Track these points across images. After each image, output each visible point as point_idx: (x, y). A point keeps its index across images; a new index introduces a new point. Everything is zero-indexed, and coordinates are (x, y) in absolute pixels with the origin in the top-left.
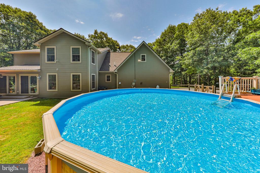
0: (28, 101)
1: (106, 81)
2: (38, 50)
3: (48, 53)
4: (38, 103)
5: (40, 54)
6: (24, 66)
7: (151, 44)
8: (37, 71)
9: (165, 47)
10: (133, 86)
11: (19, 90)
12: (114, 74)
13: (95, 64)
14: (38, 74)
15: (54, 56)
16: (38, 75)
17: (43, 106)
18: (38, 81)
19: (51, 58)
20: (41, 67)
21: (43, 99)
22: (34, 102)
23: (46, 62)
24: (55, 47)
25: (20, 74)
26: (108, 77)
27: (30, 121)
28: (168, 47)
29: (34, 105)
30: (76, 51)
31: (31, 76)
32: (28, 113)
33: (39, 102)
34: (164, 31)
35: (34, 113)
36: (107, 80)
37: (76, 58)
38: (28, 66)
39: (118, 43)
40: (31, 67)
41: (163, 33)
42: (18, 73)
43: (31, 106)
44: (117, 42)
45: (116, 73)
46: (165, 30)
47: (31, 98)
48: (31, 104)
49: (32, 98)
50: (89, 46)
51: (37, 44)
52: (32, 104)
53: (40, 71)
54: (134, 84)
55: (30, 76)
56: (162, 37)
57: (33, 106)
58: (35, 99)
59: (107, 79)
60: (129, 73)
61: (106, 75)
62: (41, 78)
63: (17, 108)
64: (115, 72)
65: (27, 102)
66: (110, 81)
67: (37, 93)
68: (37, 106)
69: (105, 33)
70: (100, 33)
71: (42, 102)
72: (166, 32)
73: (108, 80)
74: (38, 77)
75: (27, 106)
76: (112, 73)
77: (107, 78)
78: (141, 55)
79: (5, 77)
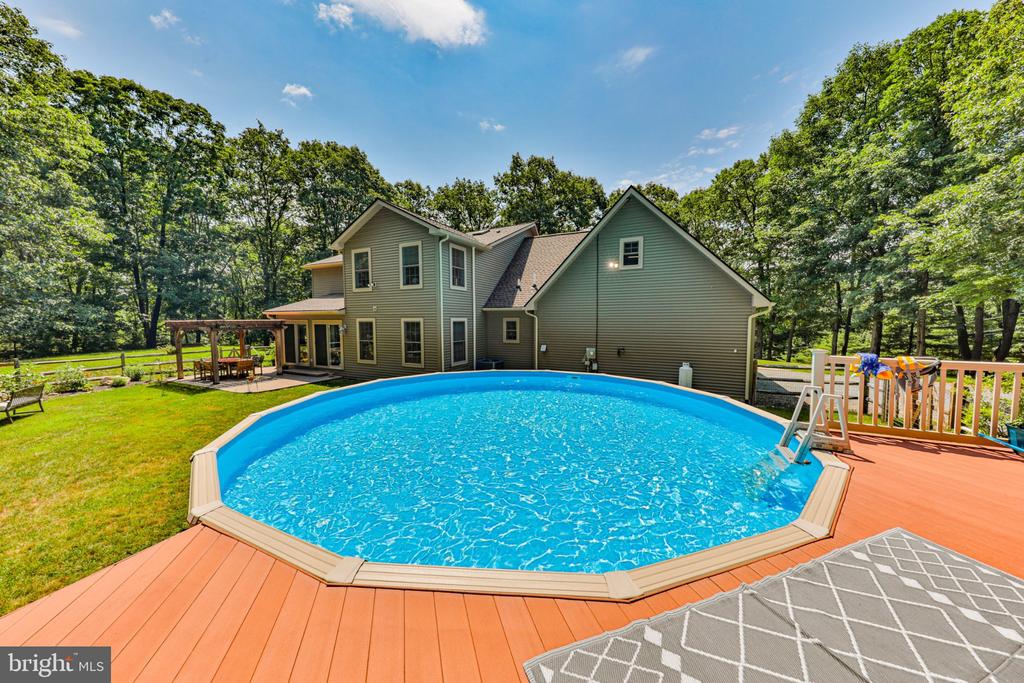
1: (505, 340)
2: (339, 259)
3: (356, 266)
5: (343, 268)
6: (323, 299)
7: (752, 165)
8: (338, 313)
9: (823, 171)
10: (590, 360)
11: (313, 358)
12: (527, 318)
13: (465, 289)
14: (341, 321)
15: (368, 273)
16: (341, 324)
18: (342, 336)
19: (363, 280)
20: (346, 302)
23: (354, 288)
24: (368, 250)
26: (512, 325)
28: (838, 169)
30: (411, 253)
31: (330, 325)
34: (818, 90)
36: (509, 337)
37: (411, 275)
38: (329, 299)
39: (599, 187)
40: (333, 302)
41: (812, 101)
42: (309, 317)
44: (593, 182)
45: (532, 312)
46: (827, 83)
49: (334, 377)
50: (441, 238)
51: (335, 246)
53: (343, 312)
54: (591, 352)
55: (328, 324)
56: (808, 121)
58: (338, 379)
59: (508, 333)
60: (578, 312)
61: (505, 320)
62: (346, 331)
64: (529, 311)
66: (515, 338)
67: (340, 367)
69: (547, 158)
70: (529, 164)
72: (829, 92)
73: (512, 336)
74: (341, 328)
76: (520, 313)
77: (508, 328)
78: (623, 241)
79: (291, 327)
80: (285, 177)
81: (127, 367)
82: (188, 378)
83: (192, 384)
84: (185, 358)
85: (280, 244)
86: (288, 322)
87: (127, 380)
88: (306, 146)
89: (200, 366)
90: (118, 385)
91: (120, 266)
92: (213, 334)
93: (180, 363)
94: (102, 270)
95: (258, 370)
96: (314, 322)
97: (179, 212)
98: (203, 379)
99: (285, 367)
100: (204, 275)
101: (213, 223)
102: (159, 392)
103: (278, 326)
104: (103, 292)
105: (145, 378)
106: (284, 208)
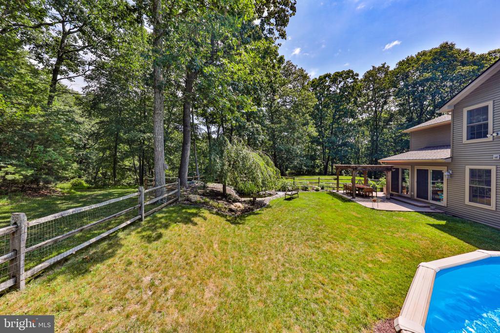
0: (426, 215)
2: (446, 118)
3: (470, 121)
4: (442, 225)
5: (452, 125)
6: (424, 151)
8: (444, 161)
11: (414, 192)
14: (446, 167)
15: (487, 125)
16: (446, 169)
17: (450, 234)
18: (446, 180)
19: (478, 132)
20: (452, 152)
21: (455, 218)
22: (435, 220)
23: (465, 140)
24: (488, 104)
25: (416, 166)
27: (419, 254)
29: (433, 225)
31: (433, 170)
32: (420, 237)
33: (443, 222)
35: (430, 242)
38: (429, 151)
40: (435, 153)
42: (412, 164)
43: (428, 226)
47: (431, 209)
48: (428, 223)
49: (434, 210)
52: (431, 223)
53: (450, 160)
55: (430, 169)
57: (431, 227)
58: (439, 213)
62: (451, 176)
63: (407, 222)
65: (424, 216)
67: (443, 203)
68: (439, 231)
71: (451, 224)
74: (446, 174)
75: (422, 223)
79: (397, 170)
80: (388, 86)
81: (320, 183)
82: (341, 192)
83: (342, 195)
84: (340, 182)
85: (381, 124)
86: (395, 167)
87: (320, 188)
88: (401, 64)
89: (346, 187)
90: (317, 190)
91: (319, 144)
92: (354, 172)
93: (338, 184)
94: (313, 146)
95: (374, 194)
96: (416, 168)
97: (338, 118)
98: (347, 194)
99: (392, 195)
100: (345, 144)
101: (351, 120)
102: (330, 197)
103: (388, 169)
104: (313, 153)
105: (325, 188)
106: (385, 103)
